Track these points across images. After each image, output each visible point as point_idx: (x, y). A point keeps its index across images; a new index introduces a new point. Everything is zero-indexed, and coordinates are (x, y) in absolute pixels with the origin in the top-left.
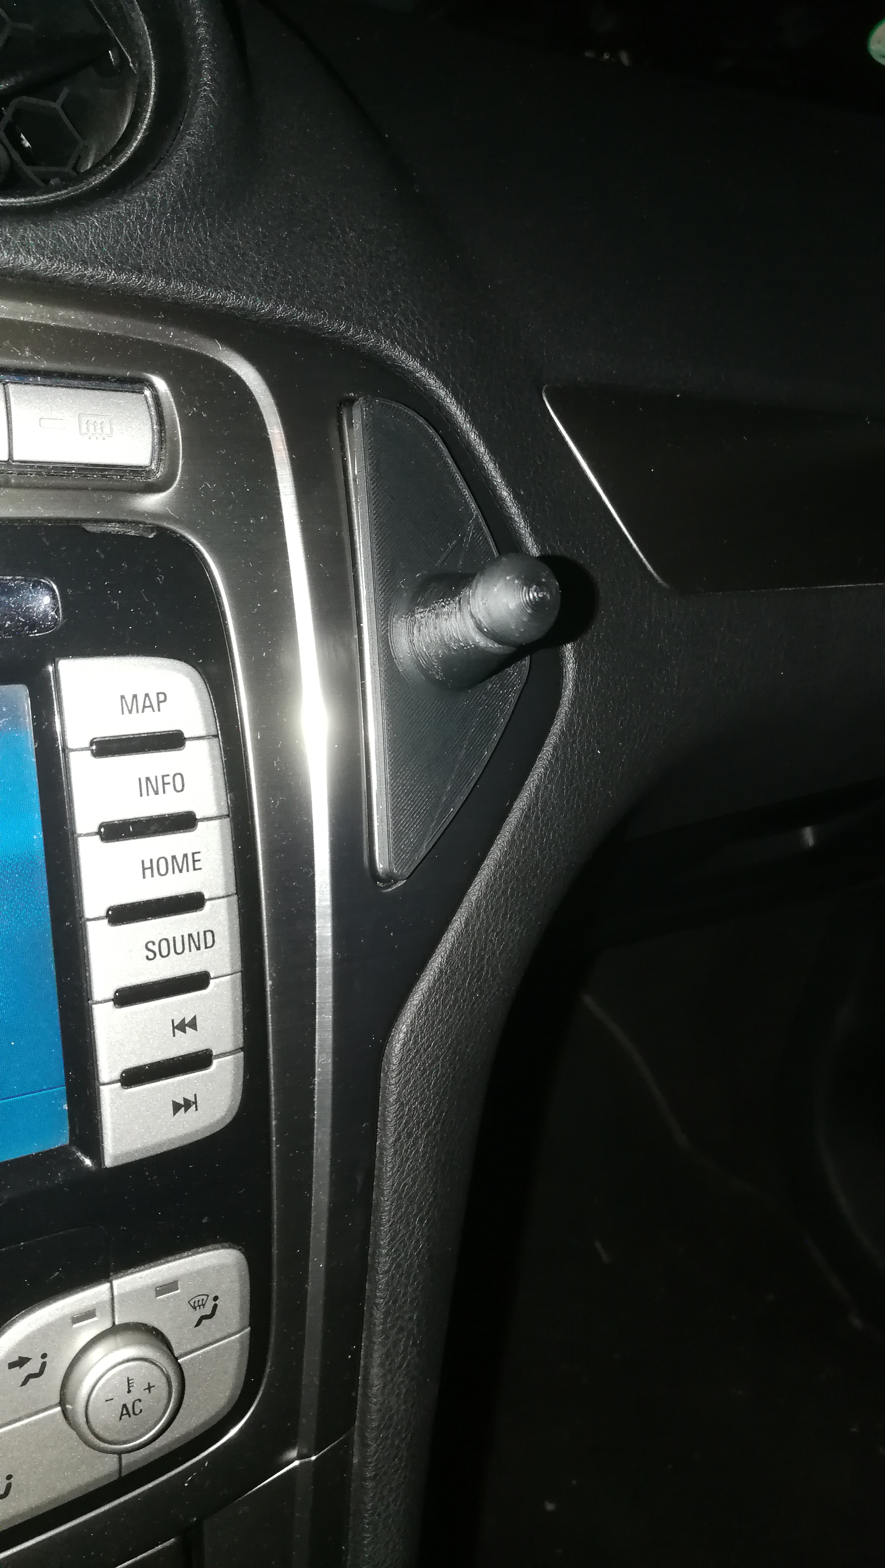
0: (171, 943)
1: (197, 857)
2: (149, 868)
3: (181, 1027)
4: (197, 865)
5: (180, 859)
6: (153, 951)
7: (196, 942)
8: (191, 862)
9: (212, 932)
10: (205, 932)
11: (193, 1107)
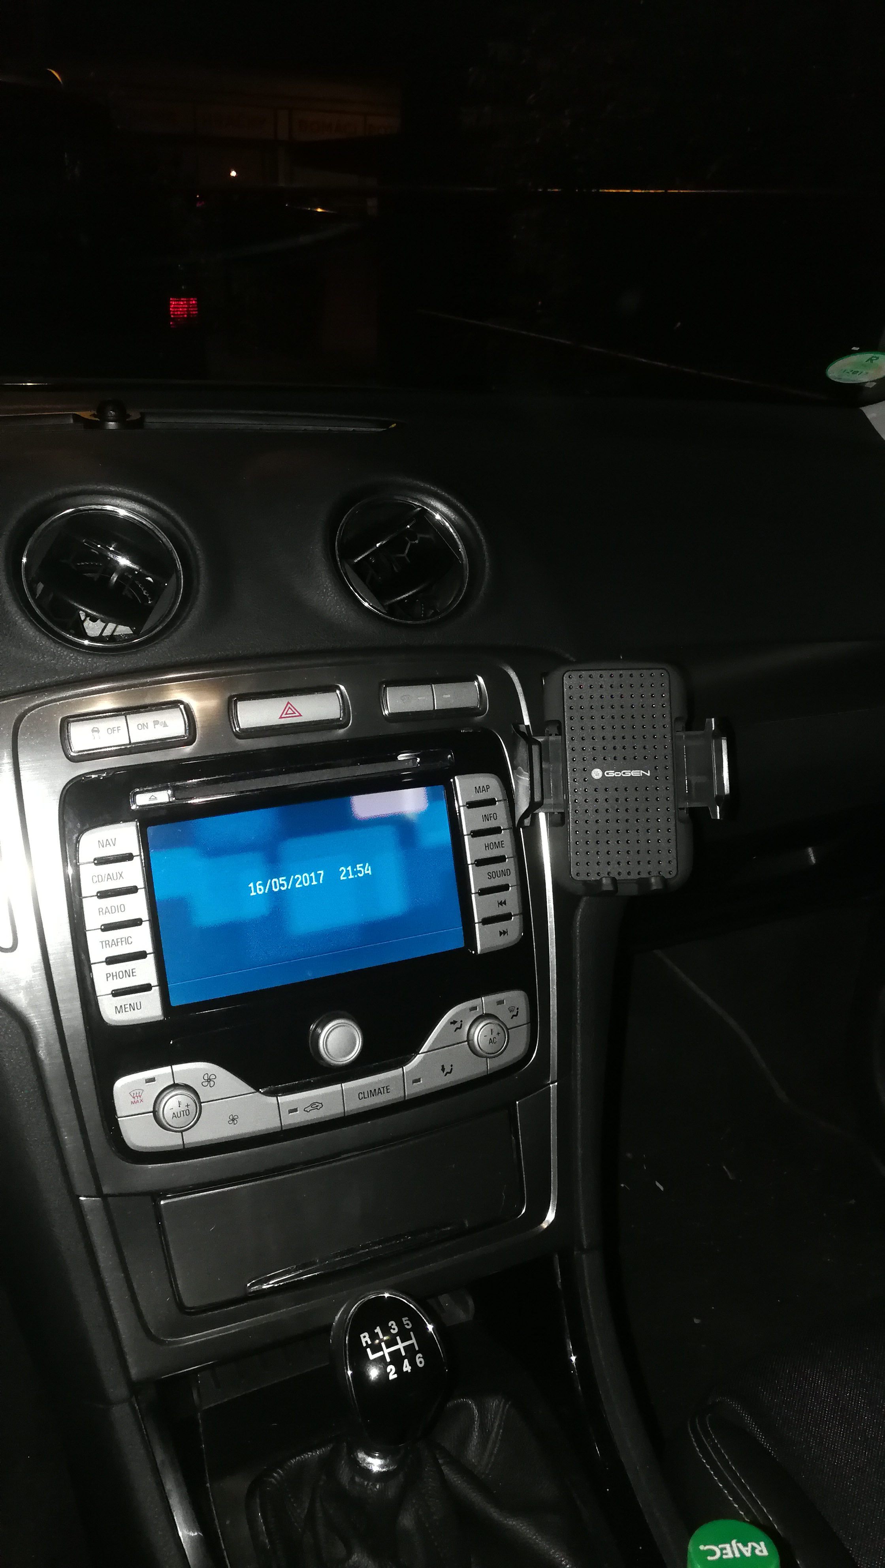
0: (496, 873)
1: (503, 843)
2: (487, 847)
3: (501, 903)
4: (503, 846)
5: (497, 843)
6: (491, 876)
7: (504, 873)
8: (500, 845)
9: (509, 870)
10: (507, 870)
11: (506, 934)
